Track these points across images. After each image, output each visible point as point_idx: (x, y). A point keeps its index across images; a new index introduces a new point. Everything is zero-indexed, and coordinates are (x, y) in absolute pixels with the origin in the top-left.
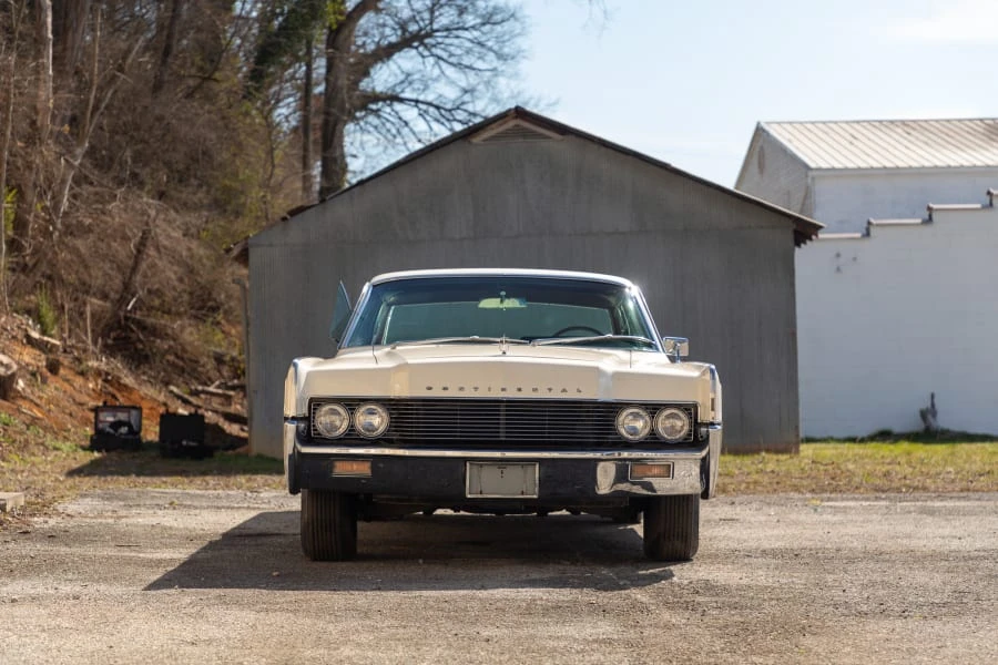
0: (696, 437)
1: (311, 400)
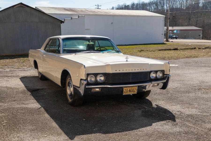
0: (163, 77)
1: (87, 74)
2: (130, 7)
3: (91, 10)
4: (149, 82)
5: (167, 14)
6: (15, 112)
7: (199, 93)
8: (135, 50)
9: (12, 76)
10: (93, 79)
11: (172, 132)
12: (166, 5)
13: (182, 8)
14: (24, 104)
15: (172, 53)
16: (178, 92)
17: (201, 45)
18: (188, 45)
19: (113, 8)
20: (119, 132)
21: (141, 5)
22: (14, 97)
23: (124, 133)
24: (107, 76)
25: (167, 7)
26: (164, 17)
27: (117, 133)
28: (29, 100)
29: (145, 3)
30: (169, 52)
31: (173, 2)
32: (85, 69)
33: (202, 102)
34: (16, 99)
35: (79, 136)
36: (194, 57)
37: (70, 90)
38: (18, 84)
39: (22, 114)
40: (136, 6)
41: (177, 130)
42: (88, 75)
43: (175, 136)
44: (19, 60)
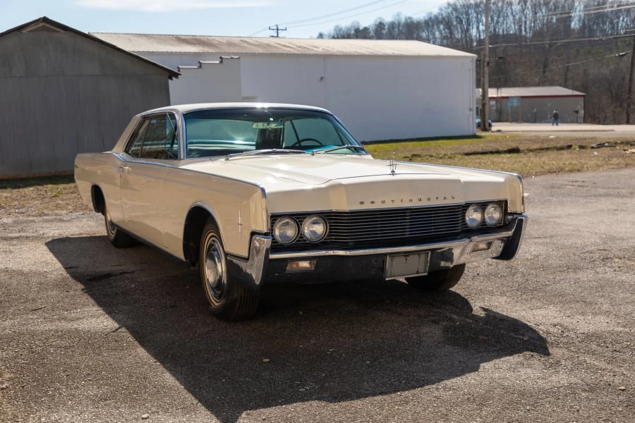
0: (504, 221)
1: (271, 217)
2: (372, 33)
3: (258, 40)
4: (461, 238)
5: (482, 52)
6: (37, 346)
7: (607, 269)
8: (394, 155)
9: (23, 237)
10: (291, 232)
11: (548, 387)
12: (475, 26)
13: (524, 33)
14: (65, 319)
15: (505, 160)
16: (544, 268)
17: (585, 139)
18: (547, 140)
19: (321, 36)
20: (381, 394)
21: (403, 27)
22: (34, 300)
23: (398, 396)
24: (334, 222)
25: (479, 32)
26: (475, 59)
27: (375, 398)
28: (81, 308)
29: (415, 22)
30: (495, 160)
31: (495, 18)
32: (264, 199)
33: (621, 295)
34: (40, 307)
35: (255, 413)
36: (571, 171)
37: (213, 272)
38: (43, 259)
39: (61, 351)
40: (389, 29)
41: (562, 382)
42: (274, 218)
43: (559, 399)
44: (41, 190)
